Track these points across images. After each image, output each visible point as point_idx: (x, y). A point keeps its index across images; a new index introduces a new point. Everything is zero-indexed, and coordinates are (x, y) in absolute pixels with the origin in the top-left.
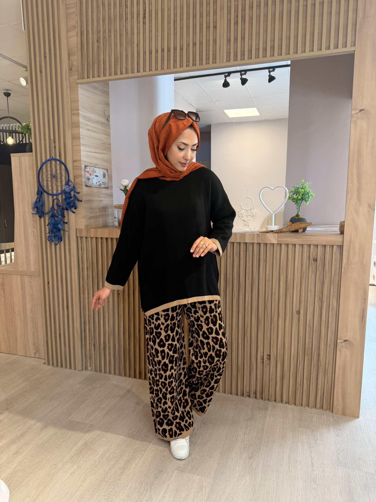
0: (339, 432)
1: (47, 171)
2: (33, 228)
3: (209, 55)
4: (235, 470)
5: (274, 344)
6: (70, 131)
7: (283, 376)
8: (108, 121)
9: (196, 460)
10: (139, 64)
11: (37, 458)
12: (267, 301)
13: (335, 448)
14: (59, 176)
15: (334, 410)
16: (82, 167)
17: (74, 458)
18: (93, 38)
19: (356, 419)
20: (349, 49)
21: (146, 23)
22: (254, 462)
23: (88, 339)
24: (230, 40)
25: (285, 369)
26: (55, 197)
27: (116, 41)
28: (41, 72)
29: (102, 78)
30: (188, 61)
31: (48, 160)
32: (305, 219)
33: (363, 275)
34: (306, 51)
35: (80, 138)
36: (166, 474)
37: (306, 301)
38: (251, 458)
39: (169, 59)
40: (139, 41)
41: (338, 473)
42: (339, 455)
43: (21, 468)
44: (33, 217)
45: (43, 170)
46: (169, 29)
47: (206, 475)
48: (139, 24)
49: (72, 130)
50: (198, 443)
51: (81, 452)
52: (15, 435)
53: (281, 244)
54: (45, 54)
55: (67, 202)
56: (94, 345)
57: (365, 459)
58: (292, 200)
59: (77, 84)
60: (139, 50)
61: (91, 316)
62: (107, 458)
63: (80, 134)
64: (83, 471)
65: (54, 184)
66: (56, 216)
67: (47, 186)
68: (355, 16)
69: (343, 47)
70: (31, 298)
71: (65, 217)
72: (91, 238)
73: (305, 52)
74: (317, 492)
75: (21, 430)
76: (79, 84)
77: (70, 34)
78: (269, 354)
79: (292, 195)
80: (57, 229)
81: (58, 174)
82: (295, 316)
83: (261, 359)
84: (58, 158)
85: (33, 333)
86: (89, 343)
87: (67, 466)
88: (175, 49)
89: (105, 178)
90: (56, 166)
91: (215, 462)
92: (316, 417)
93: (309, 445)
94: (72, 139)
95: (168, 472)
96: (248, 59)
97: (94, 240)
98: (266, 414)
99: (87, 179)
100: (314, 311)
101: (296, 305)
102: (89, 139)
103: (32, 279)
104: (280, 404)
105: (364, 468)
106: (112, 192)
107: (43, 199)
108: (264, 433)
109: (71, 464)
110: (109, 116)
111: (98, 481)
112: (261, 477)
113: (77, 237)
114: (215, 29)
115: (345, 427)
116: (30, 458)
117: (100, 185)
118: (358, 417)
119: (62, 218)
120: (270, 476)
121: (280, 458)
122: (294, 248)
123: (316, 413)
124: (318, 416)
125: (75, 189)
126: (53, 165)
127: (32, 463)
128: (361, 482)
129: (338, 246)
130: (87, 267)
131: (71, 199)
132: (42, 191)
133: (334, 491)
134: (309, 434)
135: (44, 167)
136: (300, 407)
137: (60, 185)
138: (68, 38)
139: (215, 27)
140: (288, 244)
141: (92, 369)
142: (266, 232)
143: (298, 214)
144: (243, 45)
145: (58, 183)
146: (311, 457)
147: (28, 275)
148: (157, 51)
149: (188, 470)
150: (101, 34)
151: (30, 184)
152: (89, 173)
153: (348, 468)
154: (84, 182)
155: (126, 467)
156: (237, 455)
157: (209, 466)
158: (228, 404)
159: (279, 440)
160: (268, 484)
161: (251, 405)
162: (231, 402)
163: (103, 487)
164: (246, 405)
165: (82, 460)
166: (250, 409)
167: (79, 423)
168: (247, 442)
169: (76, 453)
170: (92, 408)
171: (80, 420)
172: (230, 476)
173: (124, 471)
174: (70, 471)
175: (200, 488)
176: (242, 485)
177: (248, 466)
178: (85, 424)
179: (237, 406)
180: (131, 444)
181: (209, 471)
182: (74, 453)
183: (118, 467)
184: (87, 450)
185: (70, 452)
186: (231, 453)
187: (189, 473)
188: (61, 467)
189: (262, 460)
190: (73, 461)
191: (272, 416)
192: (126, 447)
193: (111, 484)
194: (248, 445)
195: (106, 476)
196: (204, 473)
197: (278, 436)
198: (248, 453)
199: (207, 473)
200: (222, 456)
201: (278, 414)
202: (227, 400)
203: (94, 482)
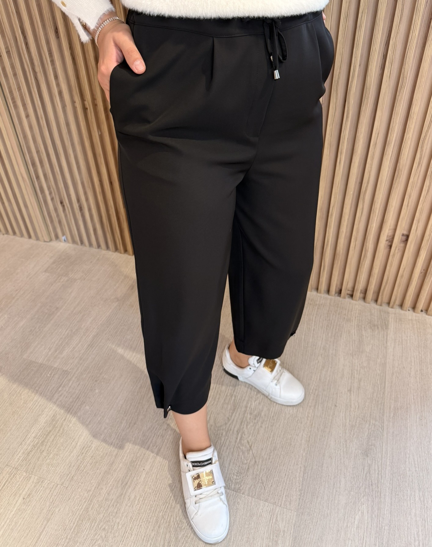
4: (338, 485)
9: (261, 462)
17: (31, 456)
22: (374, 464)
23: (47, 192)
38: (366, 453)
47: (283, 502)
50: (263, 414)
51: (44, 441)
56: (61, 203)
62: (92, 457)
78: (406, 233)
86: (52, 199)
87: (18, 477)
91: (297, 464)
98: (385, 337)
104: (409, 314)
109: (25, 474)
111: (76, 519)
112: (391, 505)
141: (67, 240)
149: (247, 488)
155: (128, 481)
156: (339, 446)
157: (286, 477)
158: (313, 316)
159: (417, 405)
160: (406, 523)
161: (355, 318)
162: (317, 311)
163: (84, 537)
164: (346, 318)
165: (47, 462)
166: (356, 327)
167: (42, 367)
168: (356, 410)
169: (36, 443)
170: (67, 330)
171: (44, 360)
172: (330, 502)
173: (125, 490)
174: (23, 491)
175: (273, 536)
176: (355, 526)
177: (363, 476)
178: (53, 370)
179: (329, 320)
180: (138, 418)
181: (287, 490)
182: (31, 445)
183: (113, 479)
184: (57, 434)
185: (23, 440)
186: (328, 439)
187: (249, 496)
188: (7, 481)
189: (388, 460)
190: (28, 464)
191: (397, 343)
192: (129, 428)
193: (101, 527)
194: (358, 419)
195: (90, 504)
196: (279, 495)
197: (414, 396)
198: (361, 439)
199: (285, 495)
200: (310, 448)
201: (409, 338)
202: (310, 304)
203: (68, 522)
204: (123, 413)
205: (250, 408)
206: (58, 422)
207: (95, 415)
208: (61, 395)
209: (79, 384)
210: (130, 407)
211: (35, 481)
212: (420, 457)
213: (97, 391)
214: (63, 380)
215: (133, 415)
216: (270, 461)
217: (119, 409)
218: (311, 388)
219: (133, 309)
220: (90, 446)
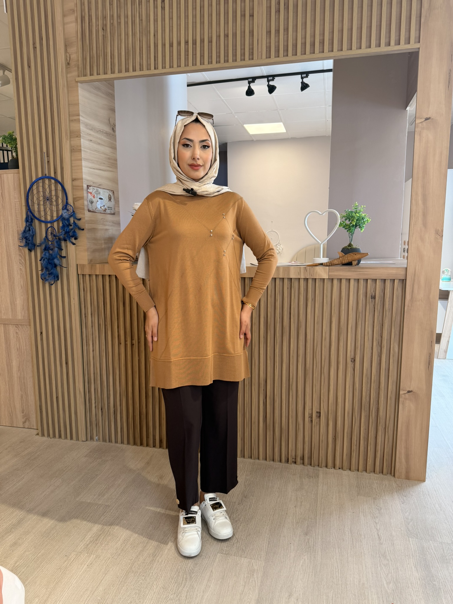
0: (405, 498)
1: (38, 192)
2: (20, 265)
3: (244, 49)
4: (290, 548)
5: (324, 398)
6: (68, 142)
7: (335, 436)
8: (114, 132)
9: (241, 540)
10: (156, 59)
11: (43, 549)
12: (316, 348)
13: (402, 517)
14: (54, 198)
15: (396, 474)
16: (84, 188)
17: (89, 546)
18: (97, 25)
19: (422, 482)
20: (413, 46)
21: (165, 8)
22: (311, 538)
23: (93, 402)
24: (270, 32)
25: (337, 428)
26: (49, 225)
27: (126, 29)
28: (29, 67)
29: (109, 76)
30: (218, 57)
31: (40, 179)
32: (359, 249)
33: (430, 314)
34: (362, 47)
35: (81, 152)
36: (208, 559)
37: (362, 347)
38: (306, 534)
39: (194, 53)
40: (156, 31)
41: (410, 546)
42: (409, 524)
43: (23, 562)
44: (20, 250)
45: (33, 190)
46: (195, 16)
47: (256, 557)
48: (156, 10)
49: (70, 141)
50: (241, 520)
51: (97, 539)
52: (10, 522)
53: (332, 279)
54: (34, 44)
55: (65, 230)
56: (102, 409)
57: (438, 527)
58: (343, 227)
59: (77, 82)
60: (156, 42)
61: (97, 373)
62: (131, 544)
63: (82, 146)
64: (103, 561)
65: (48, 209)
66: (51, 248)
67: (39, 211)
68: (419, 7)
69: (405, 44)
70: (18, 353)
71: (62, 250)
72: (96, 275)
73: (361, 49)
74: (388, 568)
75: (18, 517)
76: (80, 83)
77: (67, 19)
78: (318, 411)
79: (344, 221)
80: (52, 265)
81: (53, 196)
82: (350, 364)
83: (309, 417)
84: (53, 175)
85: (22, 397)
86: (95, 407)
87: (82, 556)
88: (202, 41)
89: (111, 201)
90: (50, 186)
91: (264, 541)
92: (376, 483)
93: (372, 515)
94: (71, 152)
95: (210, 557)
96: (292, 56)
97: (100, 278)
98: (317, 482)
99: (90, 201)
100: (372, 358)
101: (350, 352)
102: (92, 152)
103: (19, 329)
104: (332, 470)
105: (438, 537)
106: (120, 220)
107: (34, 228)
108: (318, 505)
109: (86, 554)
110: (115, 125)
111: (124, 573)
112: (322, 555)
113: (78, 275)
114: (251, 18)
115: (411, 492)
116: (34, 550)
117: (105, 210)
118: (424, 481)
119: (59, 251)
120: (332, 554)
121: (341, 533)
122: (347, 284)
123: (376, 479)
124: (379, 482)
125: (75, 214)
126: (46, 185)
127: (36, 555)
128: (437, 553)
129: (400, 280)
130: (91, 312)
131: (71, 227)
132: (33, 217)
133: (408, 566)
134: (370, 502)
135: (35, 187)
136: (356, 472)
137: (55, 210)
138: (64, 24)
139: (252, 16)
140: (341, 279)
141: (99, 439)
142: (314, 265)
143: (351, 243)
144: (285, 39)
145: (53, 207)
146: (377, 529)
147: (14, 324)
148: (179, 44)
149: (233, 553)
150: (107, 20)
151: (16, 208)
152: (92, 195)
153: (421, 538)
154: (87, 205)
155: (157, 554)
156: (289, 531)
157: (257, 547)
158: (271, 473)
159: (337, 512)
160: (331, 563)
161: (298, 473)
162: (274, 471)
163: (131, 580)
164: (292, 473)
165: (101, 548)
166: (298, 477)
167: (91, 504)
168: (300, 515)
169: (92, 540)
170: (105, 486)
171: (91, 501)
172: (285, 556)
173: (155, 558)
174: (86, 562)
175: (251, 572)
176: (301, 565)
177: (305, 544)
178: (99, 505)
179: (282, 475)
180: (159, 525)
181: (258, 552)
182: (89, 540)
183: (146, 554)
184: (105, 535)
185: (83, 539)
186: (282, 529)
187: (235, 556)
188: (75, 558)
189: (319, 536)
190: (88, 550)
191: (324, 484)
192: (154, 530)
193: (141, 575)
194: (301, 519)
195: (133, 565)
196: (253, 554)
197: (335, 507)
198: (303, 528)
199: (257, 554)
200: (272, 533)
201: (332, 481)
202: (269, 468)
203: (119, 574)
204: (150, 523)
205: (232, 517)
206: (106, 530)
207: (130, 525)
208: (106, 517)
209: (117, 511)
210: (154, 520)
211: (94, 557)
212: (339, 534)
213: (130, 514)
214: (106, 510)
215: (156, 524)
216: (247, 540)
217: (147, 521)
218: (271, 507)
219: (150, 474)
220: (129, 539)
